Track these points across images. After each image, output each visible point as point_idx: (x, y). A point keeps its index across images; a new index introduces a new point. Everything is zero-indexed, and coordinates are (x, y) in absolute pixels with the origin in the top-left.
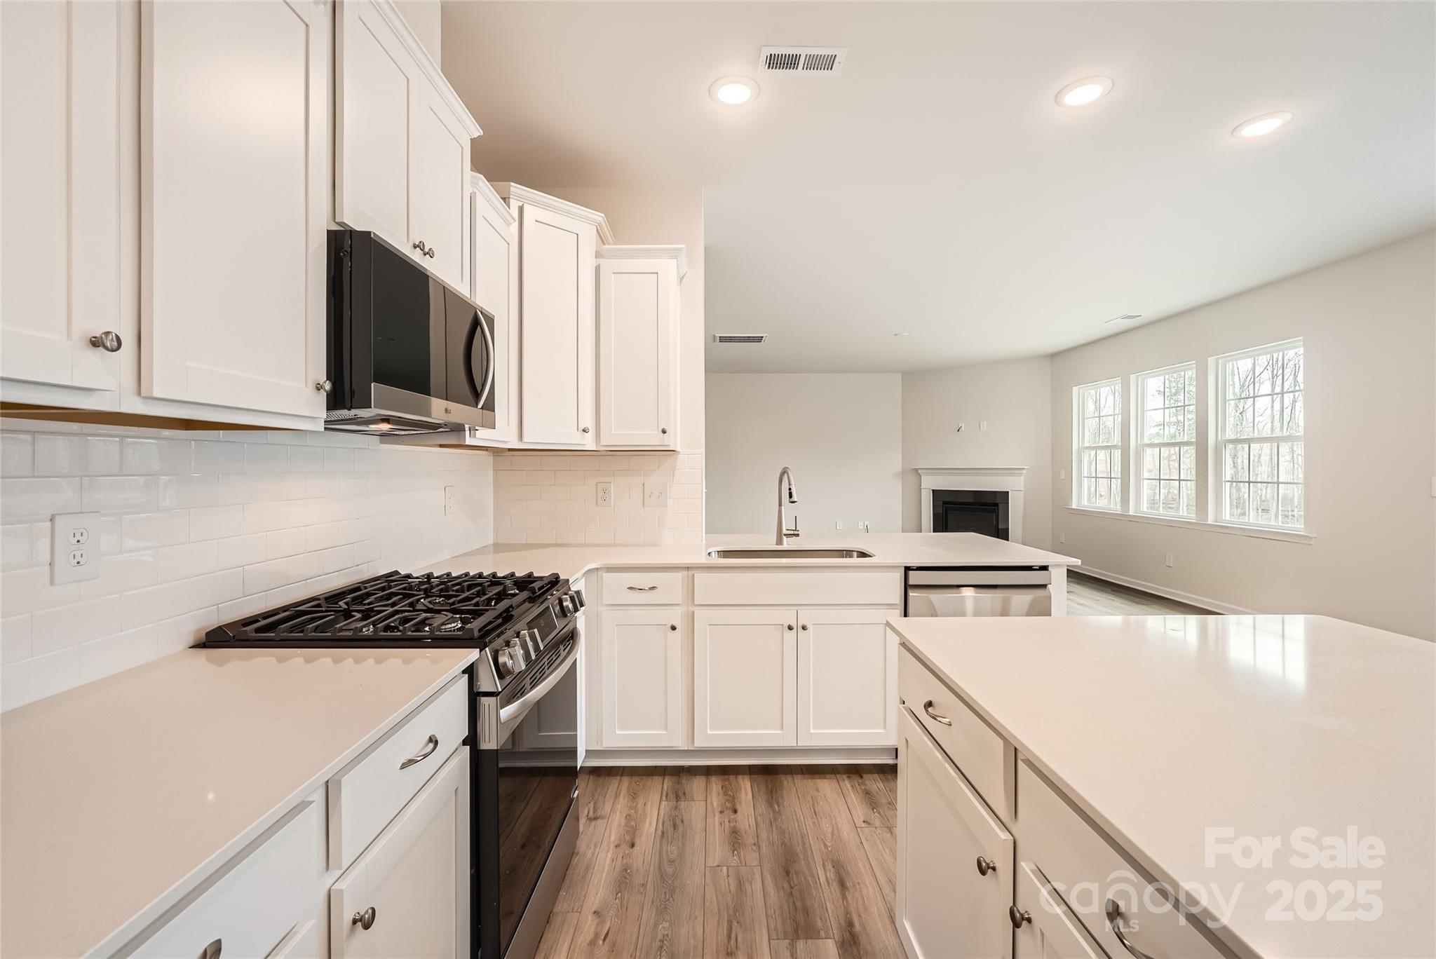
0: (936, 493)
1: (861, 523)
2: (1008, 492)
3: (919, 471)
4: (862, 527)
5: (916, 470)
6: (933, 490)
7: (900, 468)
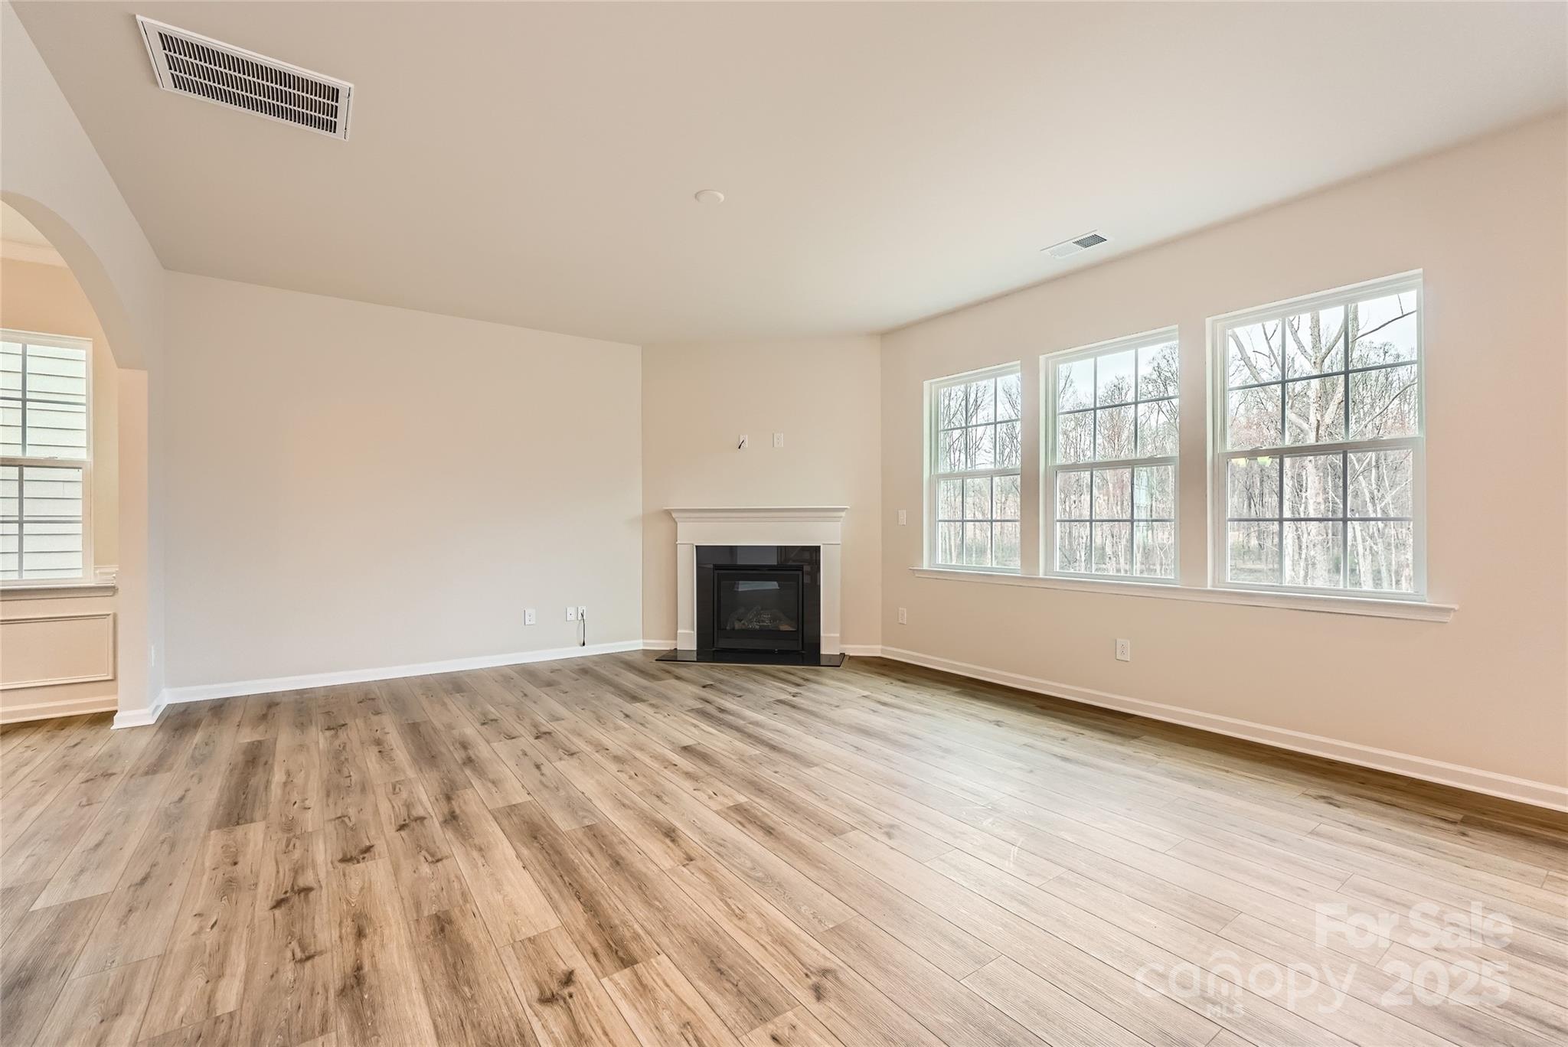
0: (700, 550)
1: (571, 610)
2: (820, 547)
3: (674, 515)
4: (573, 617)
5: (668, 513)
6: (697, 546)
7: (639, 511)
